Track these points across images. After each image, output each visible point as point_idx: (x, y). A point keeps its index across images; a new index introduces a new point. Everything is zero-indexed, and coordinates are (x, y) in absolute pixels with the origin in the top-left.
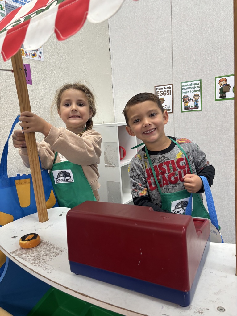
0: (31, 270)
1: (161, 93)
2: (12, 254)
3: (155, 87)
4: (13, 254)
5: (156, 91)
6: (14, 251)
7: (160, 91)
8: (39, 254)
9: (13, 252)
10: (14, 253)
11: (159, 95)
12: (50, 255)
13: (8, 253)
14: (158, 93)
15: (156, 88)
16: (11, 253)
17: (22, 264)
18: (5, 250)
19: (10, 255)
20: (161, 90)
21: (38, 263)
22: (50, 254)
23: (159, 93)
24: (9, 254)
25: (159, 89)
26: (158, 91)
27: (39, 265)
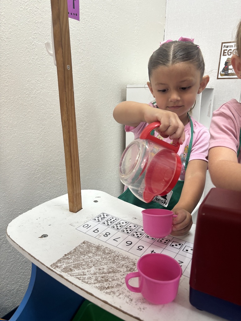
0: (106, 302)
1: (230, 52)
2: (54, 268)
3: (222, 43)
4: (57, 269)
5: (223, 49)
6: (56, 263)
7: (228, 49)
8: (100, 269)
9: (54, 264)
10: (57, 267)
11: (227, 54)
12: (121, 272)
13: (47, 267)
14: (225, 51)
15: (224, 44)
16: (51, 266)
17: (82, 289)
18: (38, 261)
19: (52, 270)
20: (231, 48)
21: (108, 288)
22: (118, 269)
23: (227, 51)
24: (49, 269)
25: (228, 47)
26: (225, 48)
27: (114, 293)
